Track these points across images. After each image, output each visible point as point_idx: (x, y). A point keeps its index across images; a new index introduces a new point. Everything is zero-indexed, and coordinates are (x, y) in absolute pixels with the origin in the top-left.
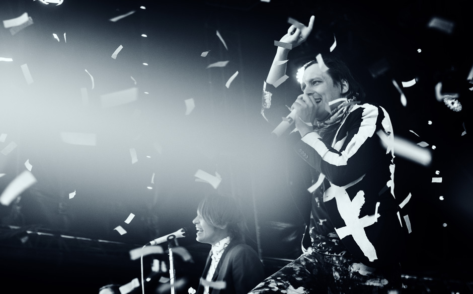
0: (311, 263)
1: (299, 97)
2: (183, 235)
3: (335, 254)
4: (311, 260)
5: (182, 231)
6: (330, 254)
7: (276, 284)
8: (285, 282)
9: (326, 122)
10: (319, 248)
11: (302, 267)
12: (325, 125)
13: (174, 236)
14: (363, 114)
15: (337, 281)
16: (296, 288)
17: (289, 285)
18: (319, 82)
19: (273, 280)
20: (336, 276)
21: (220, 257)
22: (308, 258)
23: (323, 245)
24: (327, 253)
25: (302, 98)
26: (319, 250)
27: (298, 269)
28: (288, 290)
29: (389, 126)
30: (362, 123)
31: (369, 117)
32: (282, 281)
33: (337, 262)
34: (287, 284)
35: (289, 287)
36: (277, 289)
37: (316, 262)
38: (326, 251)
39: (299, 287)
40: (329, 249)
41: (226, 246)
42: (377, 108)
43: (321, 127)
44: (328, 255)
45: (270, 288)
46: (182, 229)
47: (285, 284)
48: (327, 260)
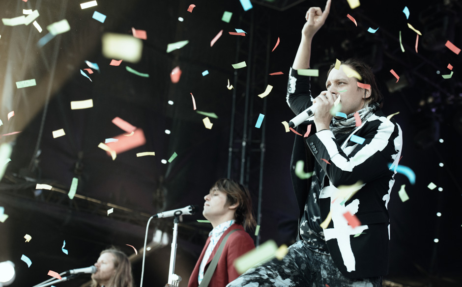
0: (301, 257)
1: (323, 92)
2: (190, 212)
3: (325, 253)
4: (301, 254)
5: (190, 208)
6: (320, 252)
7: (266, 272)
8: (274, 272)
9: (341, 122)
10: (308, 243)
11: (291, 259)
12: (340, 125)
13: (181, 212)
14: (379, 127)
15: (324, 279)
16: (284, 278)
17: (277, 275)
18: (344, 83)
19: (263, 268)
20: (323, 274)
21: (218, 240)
22: (298, 252)
23: (314, 242)
24: (317, 251)
25: (325, 95)
26: (309, 245)
27: (288, 261)
28: (277, 280)
29: (399, 145)
30: (376, 136)
31: (384, 132)
32: (272, 270)
33: (326, 261)
34: (276, 274)
35: (278, 277)
36: (266, 277)
37: (305, 257)
38: (316, 249)
39: (287, 278)
40: (319, 246)
41: (226, 229)
42: (394, 126)
43: (336, 126)
44: (318, 253)
45: (261, 275)
46: (189, 206)
47: (274, 273)
48: (317, 257)
